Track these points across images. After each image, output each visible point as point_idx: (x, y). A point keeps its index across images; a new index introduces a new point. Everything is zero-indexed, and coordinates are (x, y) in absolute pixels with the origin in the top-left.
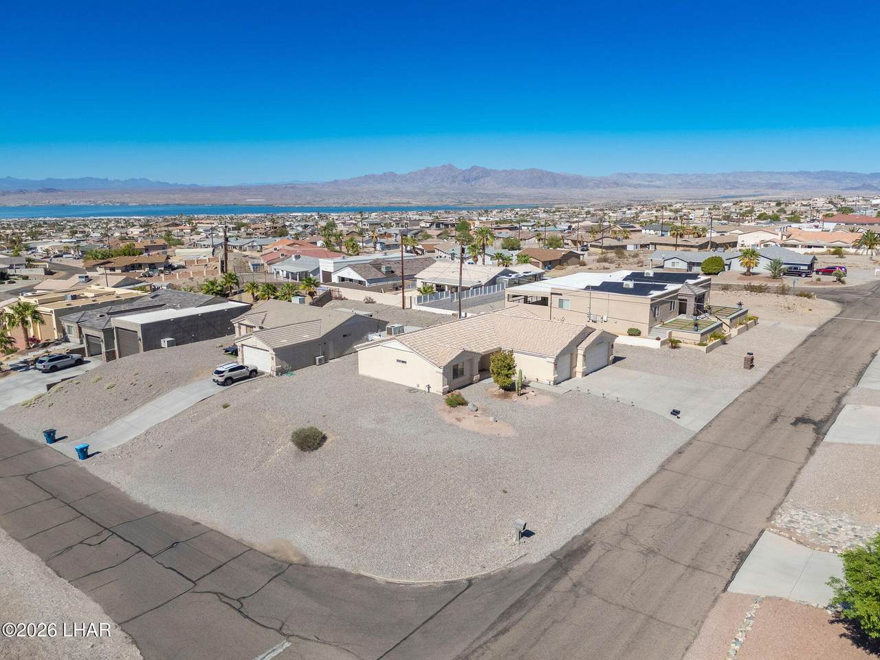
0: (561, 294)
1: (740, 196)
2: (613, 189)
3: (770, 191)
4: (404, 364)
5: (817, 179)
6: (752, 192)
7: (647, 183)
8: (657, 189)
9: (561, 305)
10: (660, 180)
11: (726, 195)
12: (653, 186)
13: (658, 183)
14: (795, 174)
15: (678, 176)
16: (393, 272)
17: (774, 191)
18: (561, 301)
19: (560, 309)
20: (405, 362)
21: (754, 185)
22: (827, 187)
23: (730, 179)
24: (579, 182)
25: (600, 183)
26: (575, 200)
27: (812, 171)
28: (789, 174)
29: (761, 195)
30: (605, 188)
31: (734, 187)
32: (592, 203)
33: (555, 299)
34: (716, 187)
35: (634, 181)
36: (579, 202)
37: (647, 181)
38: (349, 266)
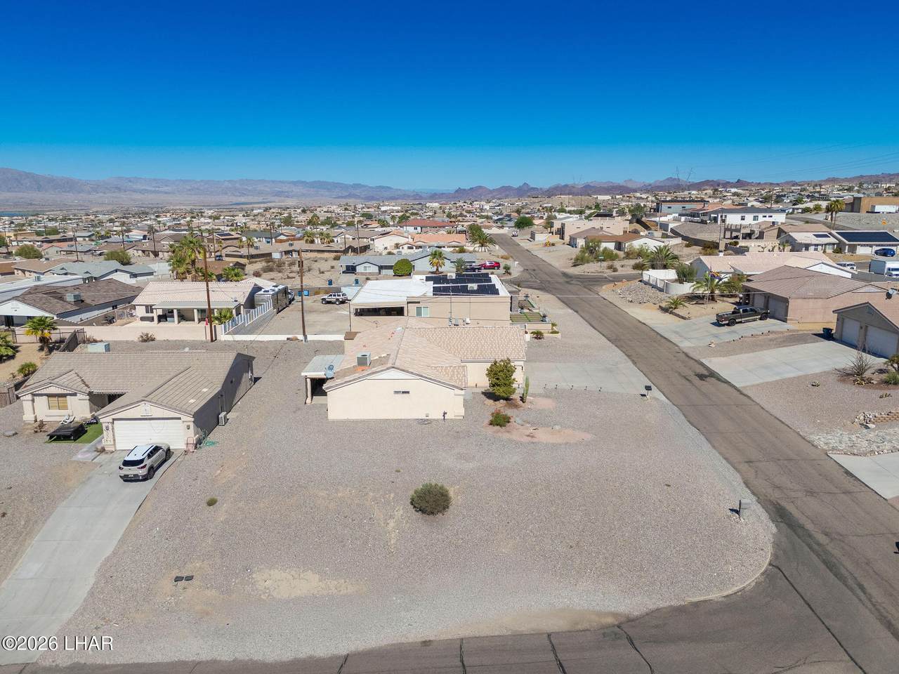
0: (419, 302)
1: (251, 203)
2: (114, 195)
3: (276, 199)
4: (407, 395)
5: (313, 188)
6: (260, 199)
7: (153, 189)
8: (166, 195)
9: (419, 313)
10: (167, 186)
11: (237, 202)
12: (161, 192)
13: (165, 189)
14: (295, 183)
15: (185, 182)
16: (82, 301)
17: (280, 198)
18: (419, 309)
19: (418, 317)
20: (408, 392)
21: (260, 193)
22: (322, 195)
23: (238, 185)
24: (69, 185)
25: (96, 188)
26: (71, 206)
27: (308, 181)
28: (289, 183)
29: (270, 202)
30: (104, 193)
31: (243, 195)
32: (95, 210)
33: (413, 308)
34: (226, 194)
35: (138, 186)
36: (77, 208)
37: (154, 187)
38: (15, 298)
